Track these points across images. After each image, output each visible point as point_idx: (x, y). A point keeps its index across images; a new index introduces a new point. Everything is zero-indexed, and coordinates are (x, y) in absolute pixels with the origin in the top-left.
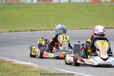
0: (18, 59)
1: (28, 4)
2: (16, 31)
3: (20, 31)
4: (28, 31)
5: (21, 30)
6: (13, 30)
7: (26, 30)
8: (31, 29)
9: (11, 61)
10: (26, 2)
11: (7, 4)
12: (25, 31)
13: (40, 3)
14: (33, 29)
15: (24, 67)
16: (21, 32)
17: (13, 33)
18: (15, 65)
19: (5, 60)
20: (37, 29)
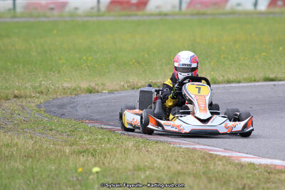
0: (246, 152)
1: (247, 13)
2: (229, 82)
3: (239, 82)
4: (258, 81)
5: (241, 78)
6: (221, 79)
7: (253, 79)
8: (267, 76)
9: (229, 157)
10: (240, 8)
11: (192, 15)
12: (251, 81)
13: (277, 10)
14: (272, 76)
15: (266, 171)
16: (241, 84)
17: (221, 86)
18: (242, 166)
19: (215, 153)
20: (280, 76)
